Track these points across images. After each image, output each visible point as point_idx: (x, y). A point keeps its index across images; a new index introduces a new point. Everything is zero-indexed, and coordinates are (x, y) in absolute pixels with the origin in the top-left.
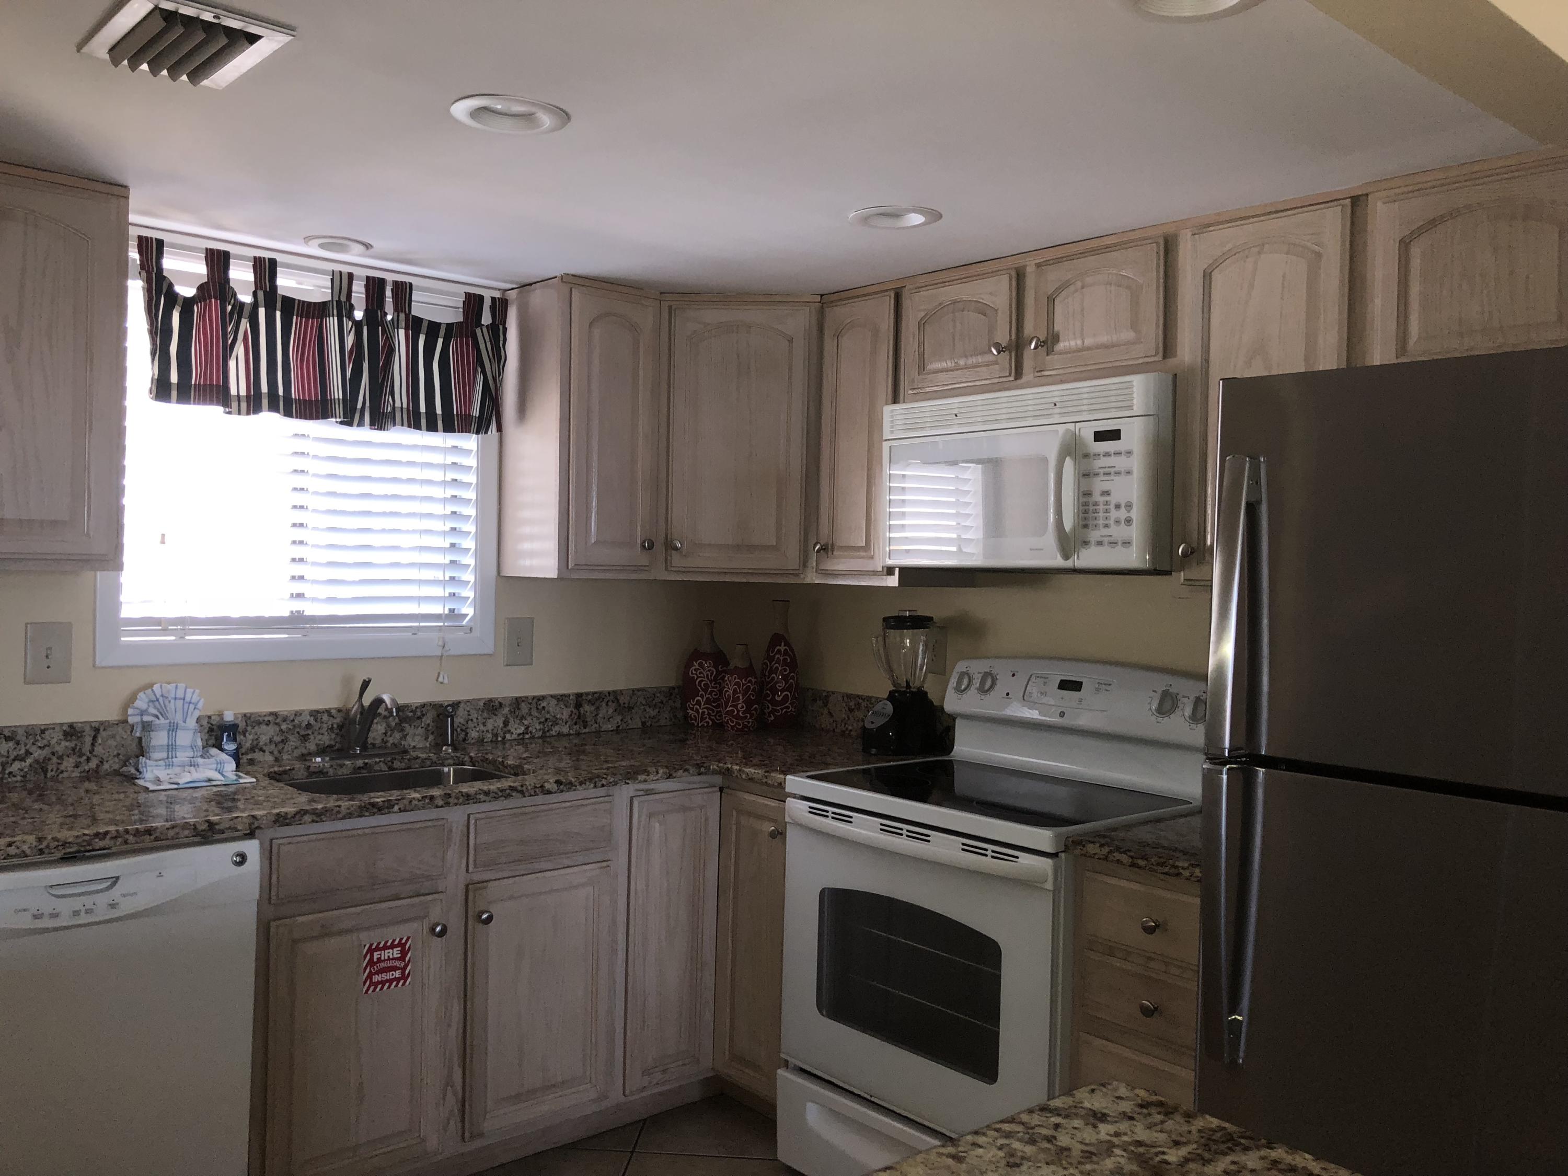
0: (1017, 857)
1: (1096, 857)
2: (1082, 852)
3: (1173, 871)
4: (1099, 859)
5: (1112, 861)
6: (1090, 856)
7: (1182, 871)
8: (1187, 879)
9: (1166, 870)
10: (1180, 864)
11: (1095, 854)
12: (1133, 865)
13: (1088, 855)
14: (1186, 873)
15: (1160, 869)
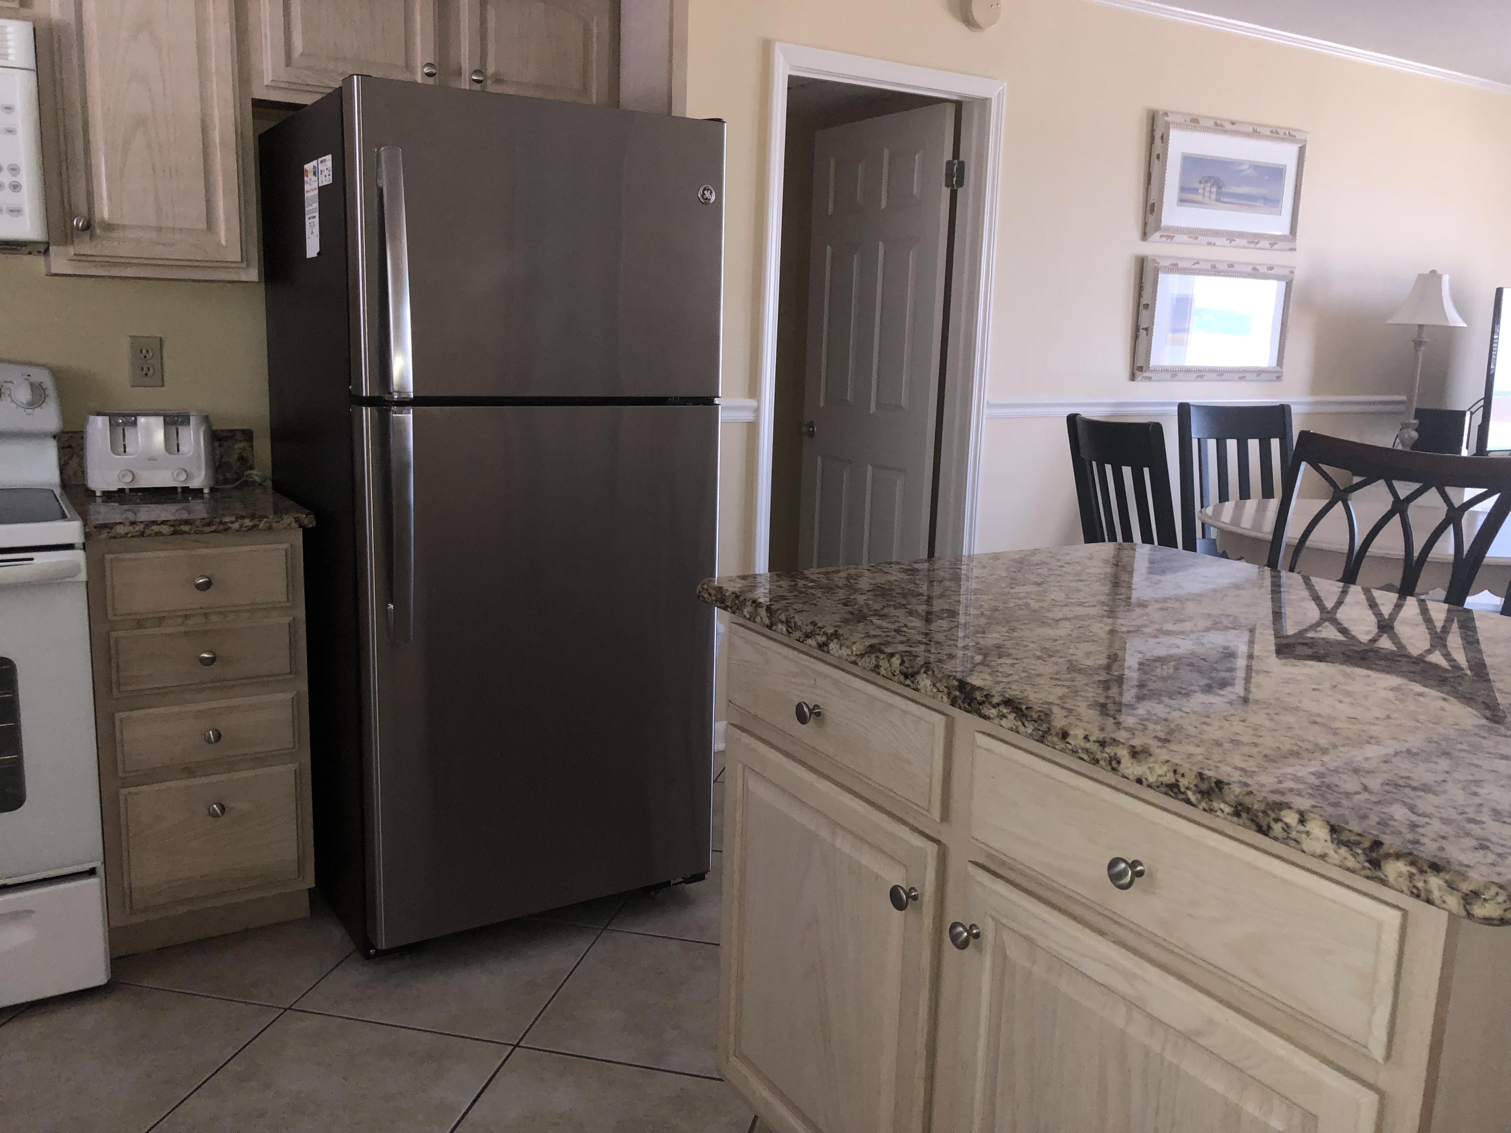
0: (32, 559)
1: (129, 536)
2: (110, 535)
3: (221, 527)
4: (133, 537)
5: (149, 535)
6: (121, 537)
7: (230, 525)
8: (237, 531)
9: (214, 528)
10: (227, 519)
11: (127, 534)
12: (174, 533)
13: (117, 536)
14: (236, 526)
15: (207, 529)
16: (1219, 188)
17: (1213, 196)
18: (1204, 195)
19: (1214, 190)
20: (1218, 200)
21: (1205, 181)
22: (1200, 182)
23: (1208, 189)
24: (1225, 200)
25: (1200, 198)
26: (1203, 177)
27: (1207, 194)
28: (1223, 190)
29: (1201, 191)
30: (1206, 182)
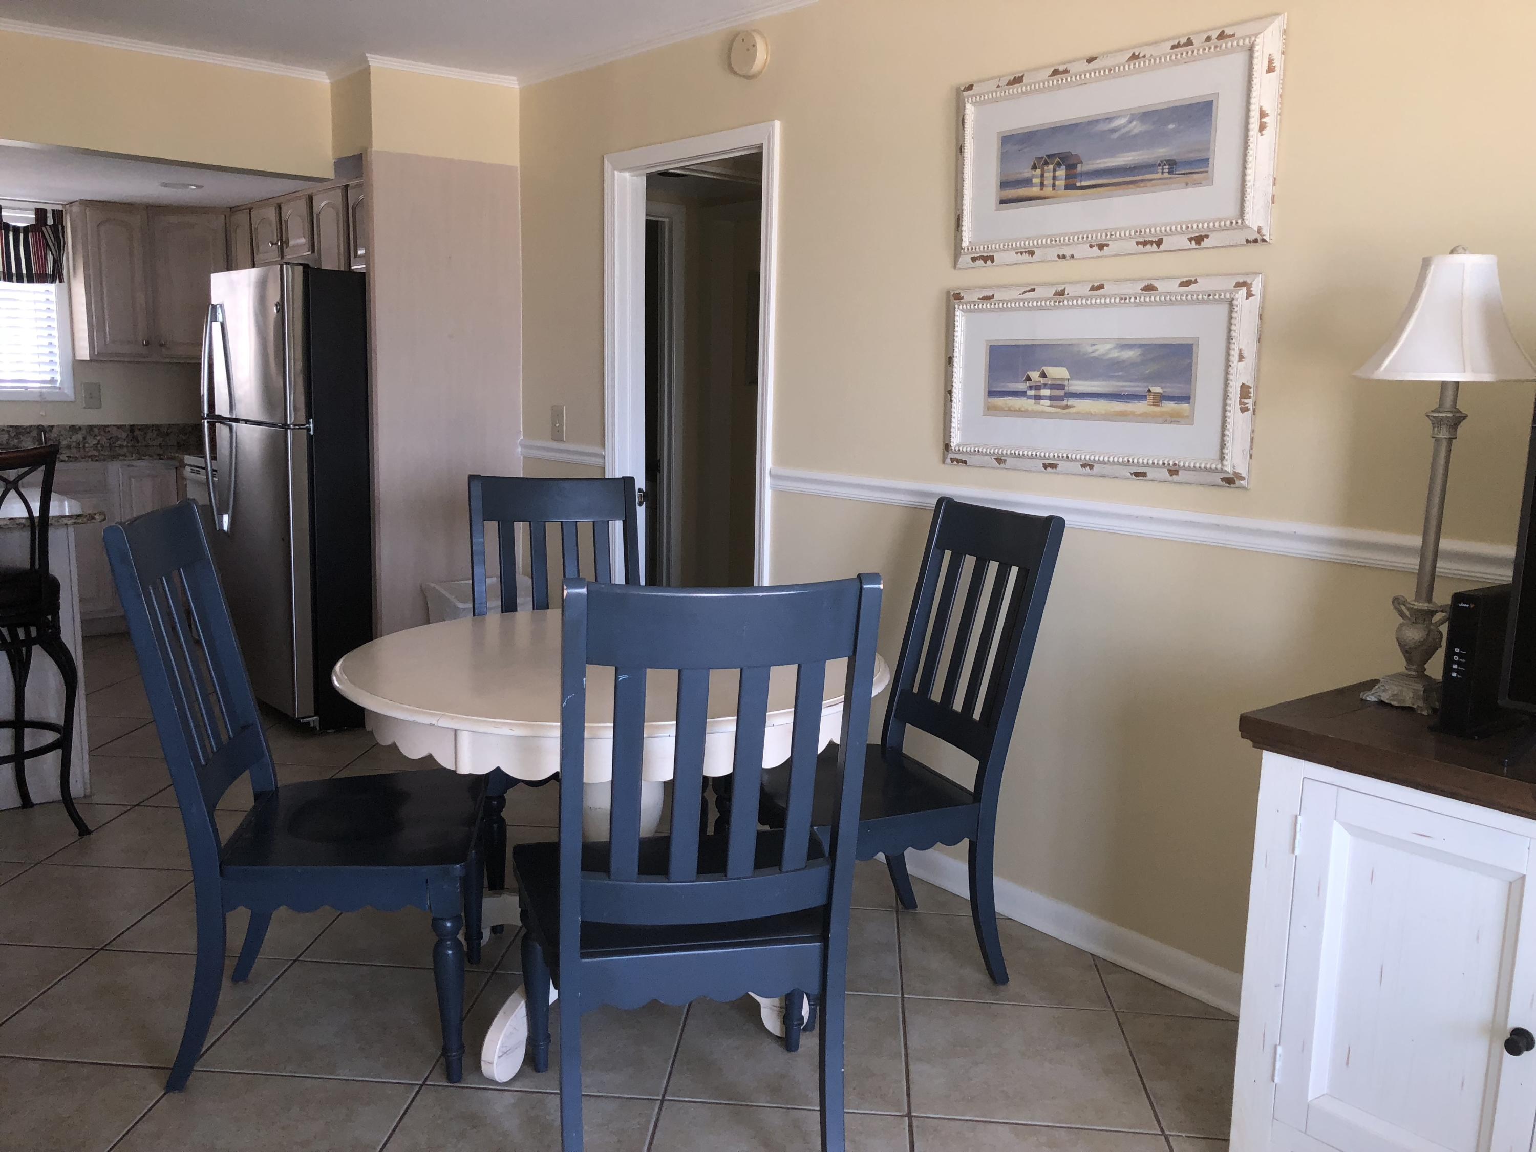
16: (1071, 167)
17: (1061, 183)
18: (1042, 185)
19: (1061, 173)
20: (1069, 187)
21: (1040, 163)
22: (1034, 167)
23: (1049, 175)
24: (1084, 184)
25: (1035, 191)
26: (1039, 159)
27: (1048, 182)
28: (1079, 168)
29: (1036, 181)
30: (1046, 163)
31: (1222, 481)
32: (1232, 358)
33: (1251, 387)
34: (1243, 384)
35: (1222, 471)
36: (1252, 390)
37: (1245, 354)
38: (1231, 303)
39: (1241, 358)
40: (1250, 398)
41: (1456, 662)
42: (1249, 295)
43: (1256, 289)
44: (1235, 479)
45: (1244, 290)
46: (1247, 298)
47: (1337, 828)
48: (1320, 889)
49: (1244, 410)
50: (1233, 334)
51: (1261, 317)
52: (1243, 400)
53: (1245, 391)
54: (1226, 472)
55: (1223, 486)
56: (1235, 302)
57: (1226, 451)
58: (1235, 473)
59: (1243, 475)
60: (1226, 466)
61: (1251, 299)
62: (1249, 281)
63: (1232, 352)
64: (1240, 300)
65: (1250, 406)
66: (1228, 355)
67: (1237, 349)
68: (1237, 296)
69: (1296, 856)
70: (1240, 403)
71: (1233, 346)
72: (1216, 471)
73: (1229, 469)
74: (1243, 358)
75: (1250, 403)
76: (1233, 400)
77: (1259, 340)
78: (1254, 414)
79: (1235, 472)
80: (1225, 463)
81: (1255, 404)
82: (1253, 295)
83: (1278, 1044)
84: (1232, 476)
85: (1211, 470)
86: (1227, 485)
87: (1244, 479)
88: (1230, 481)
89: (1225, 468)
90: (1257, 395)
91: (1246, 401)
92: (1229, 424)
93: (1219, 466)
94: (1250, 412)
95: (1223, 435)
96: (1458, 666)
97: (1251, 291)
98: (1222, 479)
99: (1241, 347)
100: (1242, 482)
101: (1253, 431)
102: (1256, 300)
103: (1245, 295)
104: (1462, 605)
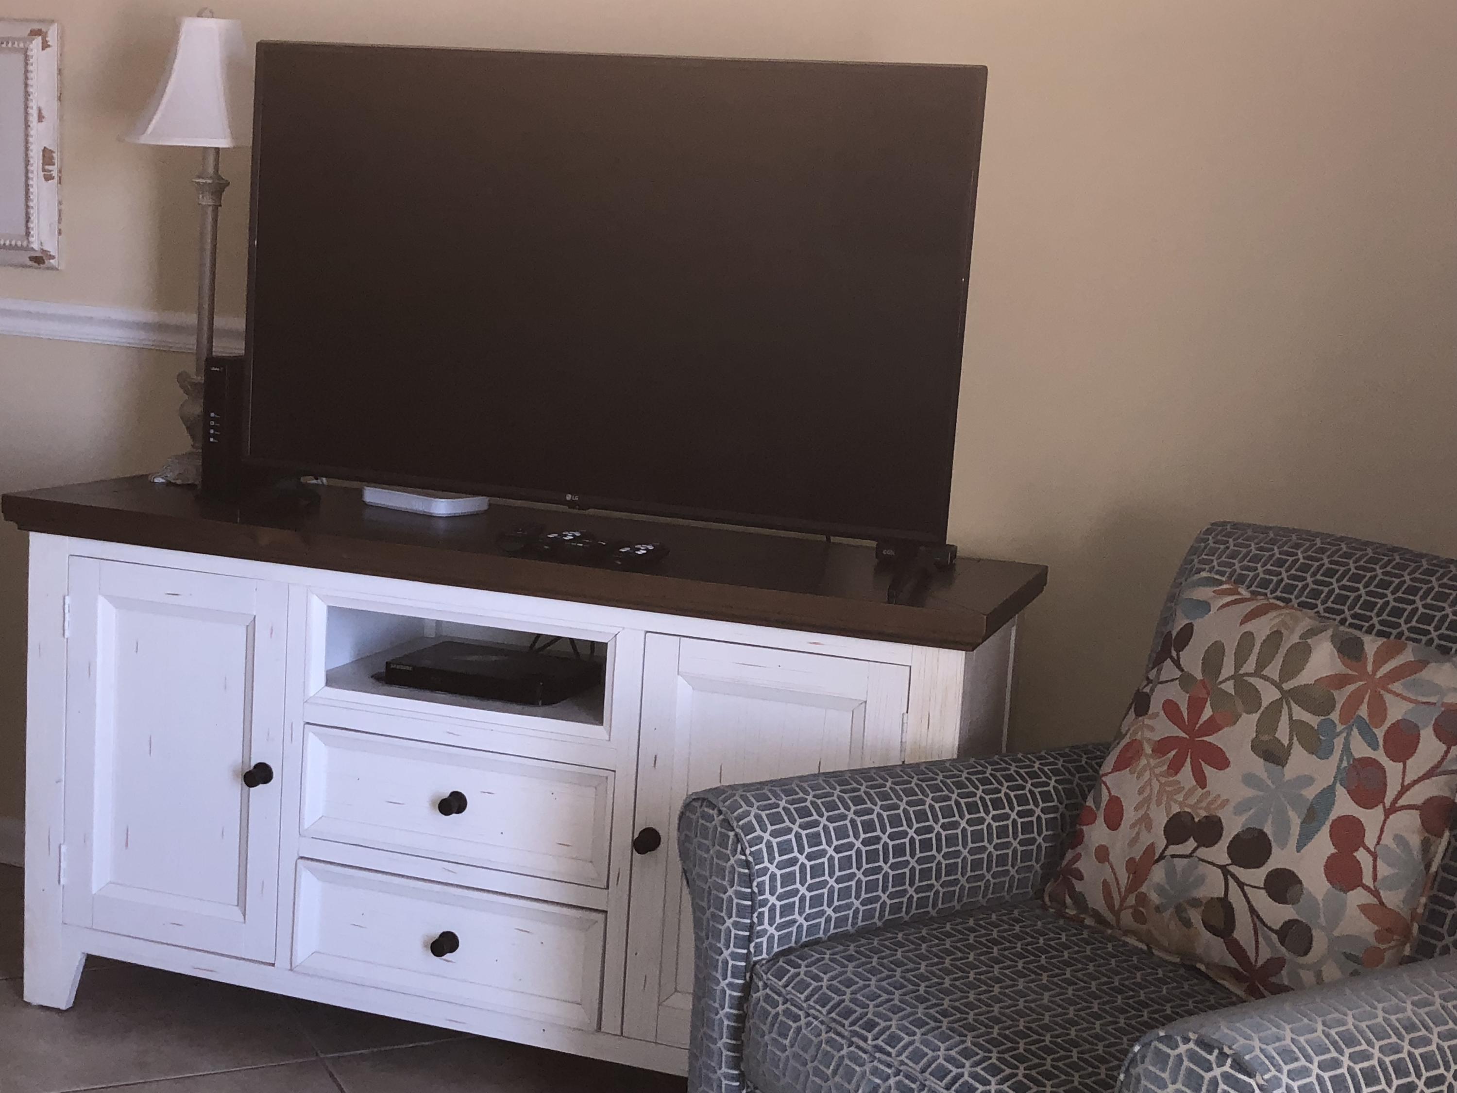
31: (31, 260)
32: (31, 118)
33: (54, 152)
34: (45, 148)
35: (28, 249)
36: (55, 155)
37: (44, 113)
38: (25, 51)
39: (41, 118)
40: (54, 164)
41: (212, 427)
42: (45, 46)
43: (52, 36)
44: (44, 258)
45: (39, 39)
46: (43, 49)
47: (102, 602)
48: (90, 668)
49: (48, 178)
50: (30, 90)
51: (60, 72)
52: (47, 167)
53: (47, 156)
54: (33, 249)
55: (30, 267)
56: (29, 53)
57: (31, 225)
58: (43, 251)
59: (52, 253)
60: (32, 242)
61: (48, 49)
62: (44, 30)
63: (30, 111)
64: (35, 51)
65: (55, 174)
66: (27, 114)
67: (35, 108)
68: (31, 46)
69: (67, 639)
70: (44, 170)
71: (30, 104)
72: (22, 248)
73: (35, 246)
74: (43, 117)
75: (54, 170)
76: (35, 165)
77: (60, 99)
78: (60, 183)
79: (42, 249)
80: (31, 239)
81: (60, 171)
82: (49, 46)
83: (62, 842)
84: (41, 255)
85: (16, 248)
86: (36, 265)
87: (53, 257)
88: (38, 260)
89: (32, 246)
90: (62, 160)
91: (50, 168)
92: (32, 194)
93: (25, 244)
94: (56, 180)
95: (27, 207)
96: (215, 431)
97: (47, 42)
98: (31, 258)
99: (40, 105)
100: (52, 261)
101: (60, 203)
102: (53, 50)
103: (40, 45)
104: (213, 369)
